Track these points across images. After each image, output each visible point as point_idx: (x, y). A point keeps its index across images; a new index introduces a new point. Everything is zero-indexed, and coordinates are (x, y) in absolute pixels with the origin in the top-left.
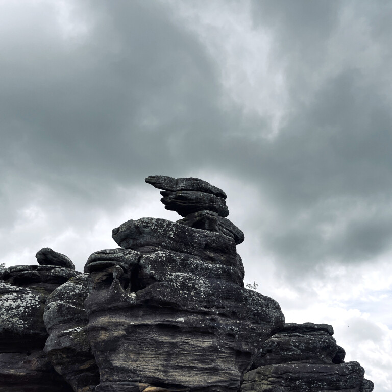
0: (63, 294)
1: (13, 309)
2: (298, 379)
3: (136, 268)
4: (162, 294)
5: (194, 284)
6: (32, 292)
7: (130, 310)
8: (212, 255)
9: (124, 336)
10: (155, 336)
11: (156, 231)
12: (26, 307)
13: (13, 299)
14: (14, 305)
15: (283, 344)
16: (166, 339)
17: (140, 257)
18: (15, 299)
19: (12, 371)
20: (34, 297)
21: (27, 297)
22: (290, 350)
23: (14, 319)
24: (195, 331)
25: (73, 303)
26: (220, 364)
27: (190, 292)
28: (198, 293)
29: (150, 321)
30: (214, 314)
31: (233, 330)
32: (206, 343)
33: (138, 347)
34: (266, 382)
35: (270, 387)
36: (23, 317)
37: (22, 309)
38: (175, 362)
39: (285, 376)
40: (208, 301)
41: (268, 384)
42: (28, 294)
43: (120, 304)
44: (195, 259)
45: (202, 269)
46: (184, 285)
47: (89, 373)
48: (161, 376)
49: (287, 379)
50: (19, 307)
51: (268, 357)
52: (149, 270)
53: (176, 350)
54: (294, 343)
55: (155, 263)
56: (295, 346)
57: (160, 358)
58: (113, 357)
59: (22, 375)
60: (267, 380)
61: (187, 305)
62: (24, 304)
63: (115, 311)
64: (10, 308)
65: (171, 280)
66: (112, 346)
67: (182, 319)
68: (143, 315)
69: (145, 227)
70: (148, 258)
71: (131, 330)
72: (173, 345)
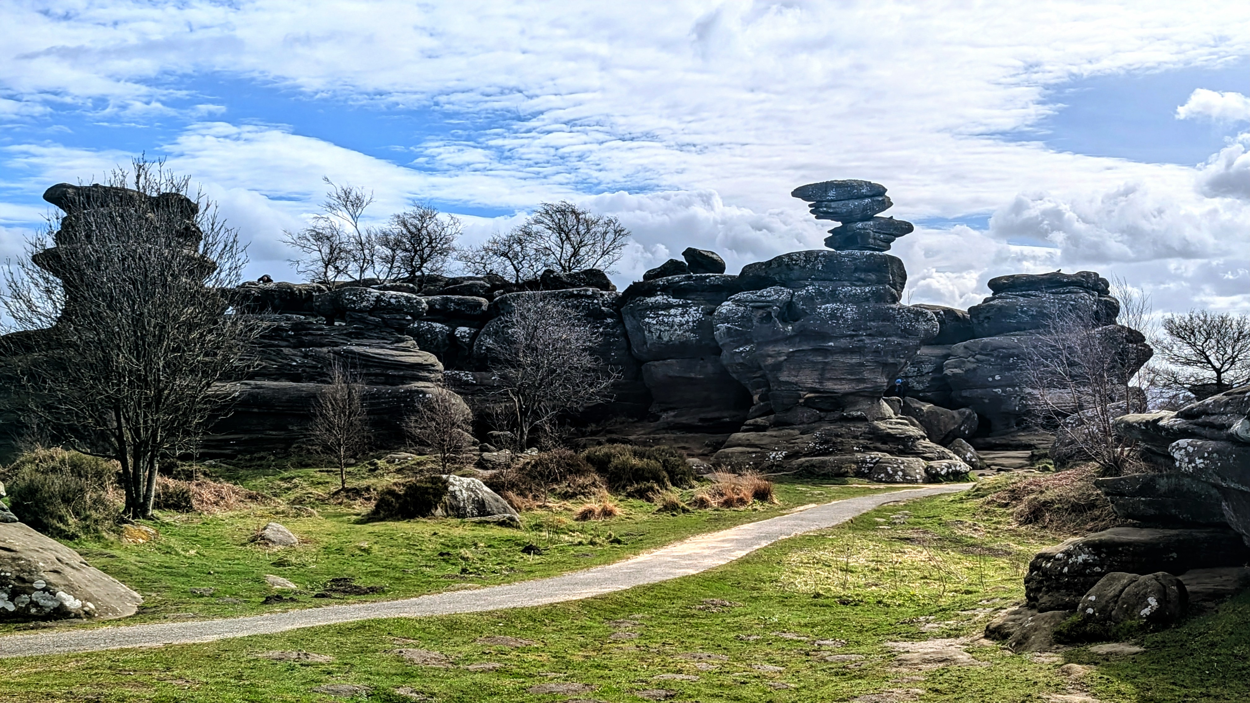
0: (729, 317)
1: (683, 325)
2: (1012, 356)
3: (789, 305)
4: (812, 324)
5: (841, 313)
6: (695, 305)
7: (788, 339)
8: (863, 276)
9: (785, 360)
10: (811, 358)
11: (804, 267)
12: (694, 322)
13: (681, 314)
14: (684, 320)
15: (1007, 308)
16: (820, 359)
17: (793, 295)
18: (682, 315)
19: (693, 375)
20: (697, 310)
21: (692, 310)
22: (1014, 317)
23: (687, 334)
24: (845, 351)
25: (739, 326)
26: (867, 375)
27: (838, 321)
28: (846, 320)
29: (805, 347)
30: (862, 335)
31: (878, 347)
32: (855, 360)
33: (797, 366)
34: (973, 360)
35: (975, 365)
36: (692, 330)
37: (691, 324)
38: (828, 376)
39: (995, 353)
40: (857, 326)
41: (974, 363)
42: (691, 307)
43: (780, 336)
44: (843, 286)
45: (850, 295)
46: (833, 316)
47: (760, 379)
48: (818, 386)
49: (998, 356)
50: (687, 322)
51: (986, 325)
52: (800, 305)
53: (828, 367)
54: (1022, 307)
55: (805, 299)
56: (1022, 312)
57: (815, 373)
58: (779, 375)
59: (700, 379)
60: (973, 357)
61: (835, 333)
62: (691, 319)
63: (776, 342)
64: (681, 325)
65: (820, 313)
66: (778, 367)
67: (832, 344)
68: (800, 342)
69: (796, 264)
70: (799, 295)
71: (790, 355)
72: (826, 363)
